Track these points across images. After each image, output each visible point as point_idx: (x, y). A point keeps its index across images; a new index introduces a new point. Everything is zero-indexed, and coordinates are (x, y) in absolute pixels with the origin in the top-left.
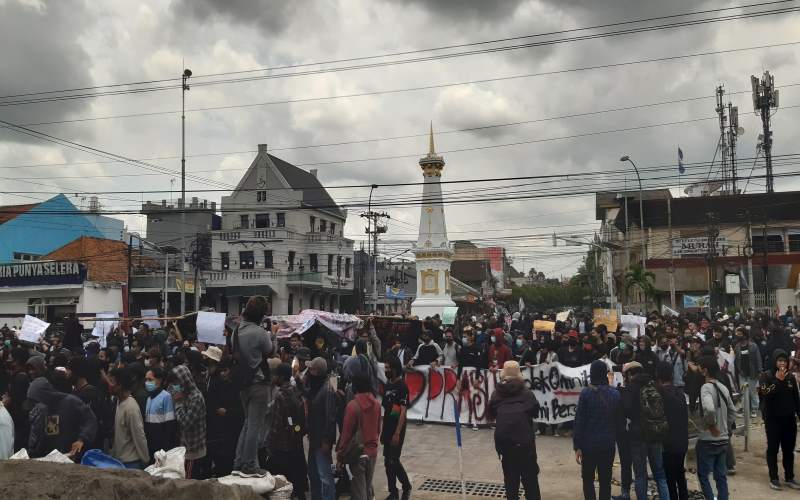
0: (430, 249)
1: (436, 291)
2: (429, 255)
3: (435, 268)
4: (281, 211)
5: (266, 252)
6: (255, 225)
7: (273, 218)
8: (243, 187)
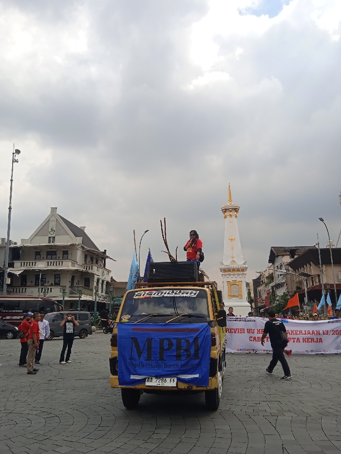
0: (235, 266)
1: (240, 296)
2: (234, 270)
3: (238, 279)
4: (66, 250)
5: (55, 275)
6: (45, 258)
7: (60, 254)
8: (38, 234)
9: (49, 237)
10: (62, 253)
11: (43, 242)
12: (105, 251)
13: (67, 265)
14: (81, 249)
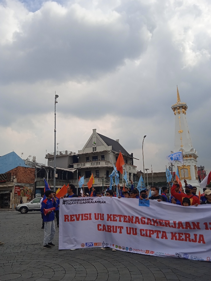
0: (183, 153)
1: (189, 178)
4: (103, 155)
5: (96, 171)
6: (92, 160)
7: (100, 158)
8: (87, 146)
9: (93, 148)
10: (101, 157)
11: (90, 151)
12: (132, 154)
13: (103, 164)
14: (112, 154)
